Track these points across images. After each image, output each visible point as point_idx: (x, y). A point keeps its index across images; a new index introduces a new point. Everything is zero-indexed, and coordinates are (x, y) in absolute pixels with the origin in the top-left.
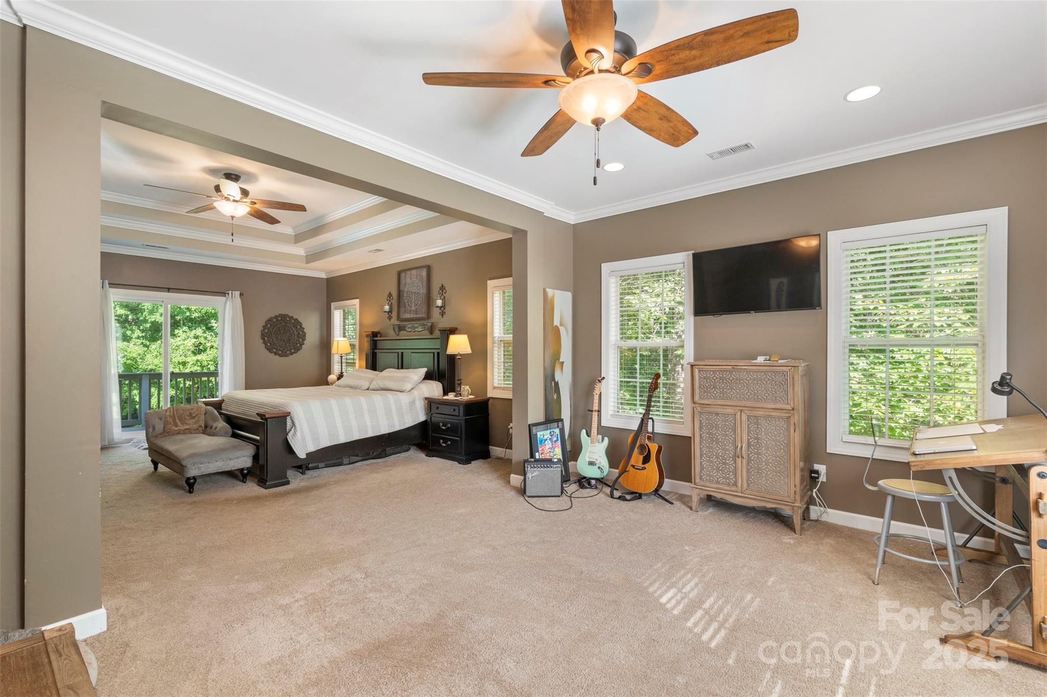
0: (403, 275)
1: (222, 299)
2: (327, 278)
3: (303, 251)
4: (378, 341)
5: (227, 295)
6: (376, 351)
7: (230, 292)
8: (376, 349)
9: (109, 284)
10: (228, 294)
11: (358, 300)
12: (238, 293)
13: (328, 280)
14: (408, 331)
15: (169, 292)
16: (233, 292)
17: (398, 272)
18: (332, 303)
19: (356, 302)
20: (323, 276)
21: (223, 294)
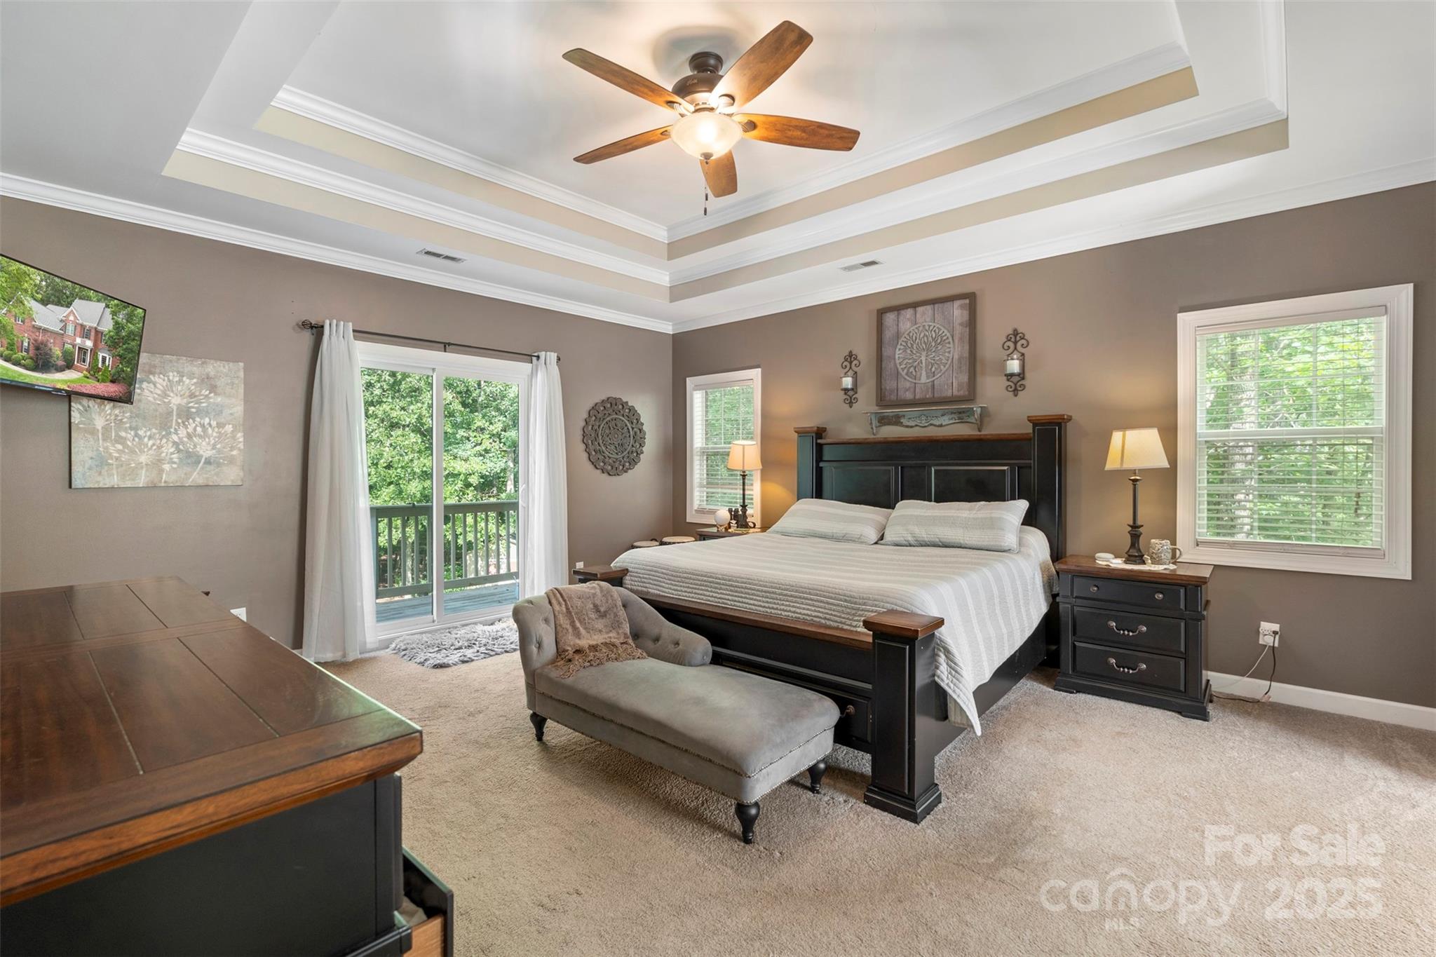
0: (890, 318)
1: (526, 367)
2: (673, 335)
3: (667, 278)
4: (825, 446)
5: (534, 359)
6: (821, 464)
7: (542, 354)
8: (822, 461)
9: (354, 331)
10: (538, 357)
11: (760, 369)
12: (553, 356)
13: (676, 337)
14: (907, 427)
15: (445, 351)
16: (548, 353)
17: (878, 311)
18: (687, 379)
19: (756, 374)
20: (668, 328)
21: (528, 357)
